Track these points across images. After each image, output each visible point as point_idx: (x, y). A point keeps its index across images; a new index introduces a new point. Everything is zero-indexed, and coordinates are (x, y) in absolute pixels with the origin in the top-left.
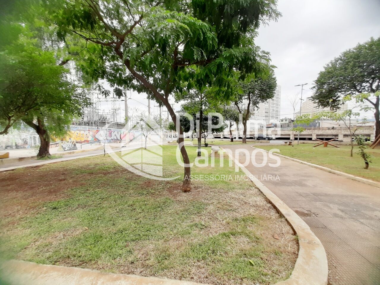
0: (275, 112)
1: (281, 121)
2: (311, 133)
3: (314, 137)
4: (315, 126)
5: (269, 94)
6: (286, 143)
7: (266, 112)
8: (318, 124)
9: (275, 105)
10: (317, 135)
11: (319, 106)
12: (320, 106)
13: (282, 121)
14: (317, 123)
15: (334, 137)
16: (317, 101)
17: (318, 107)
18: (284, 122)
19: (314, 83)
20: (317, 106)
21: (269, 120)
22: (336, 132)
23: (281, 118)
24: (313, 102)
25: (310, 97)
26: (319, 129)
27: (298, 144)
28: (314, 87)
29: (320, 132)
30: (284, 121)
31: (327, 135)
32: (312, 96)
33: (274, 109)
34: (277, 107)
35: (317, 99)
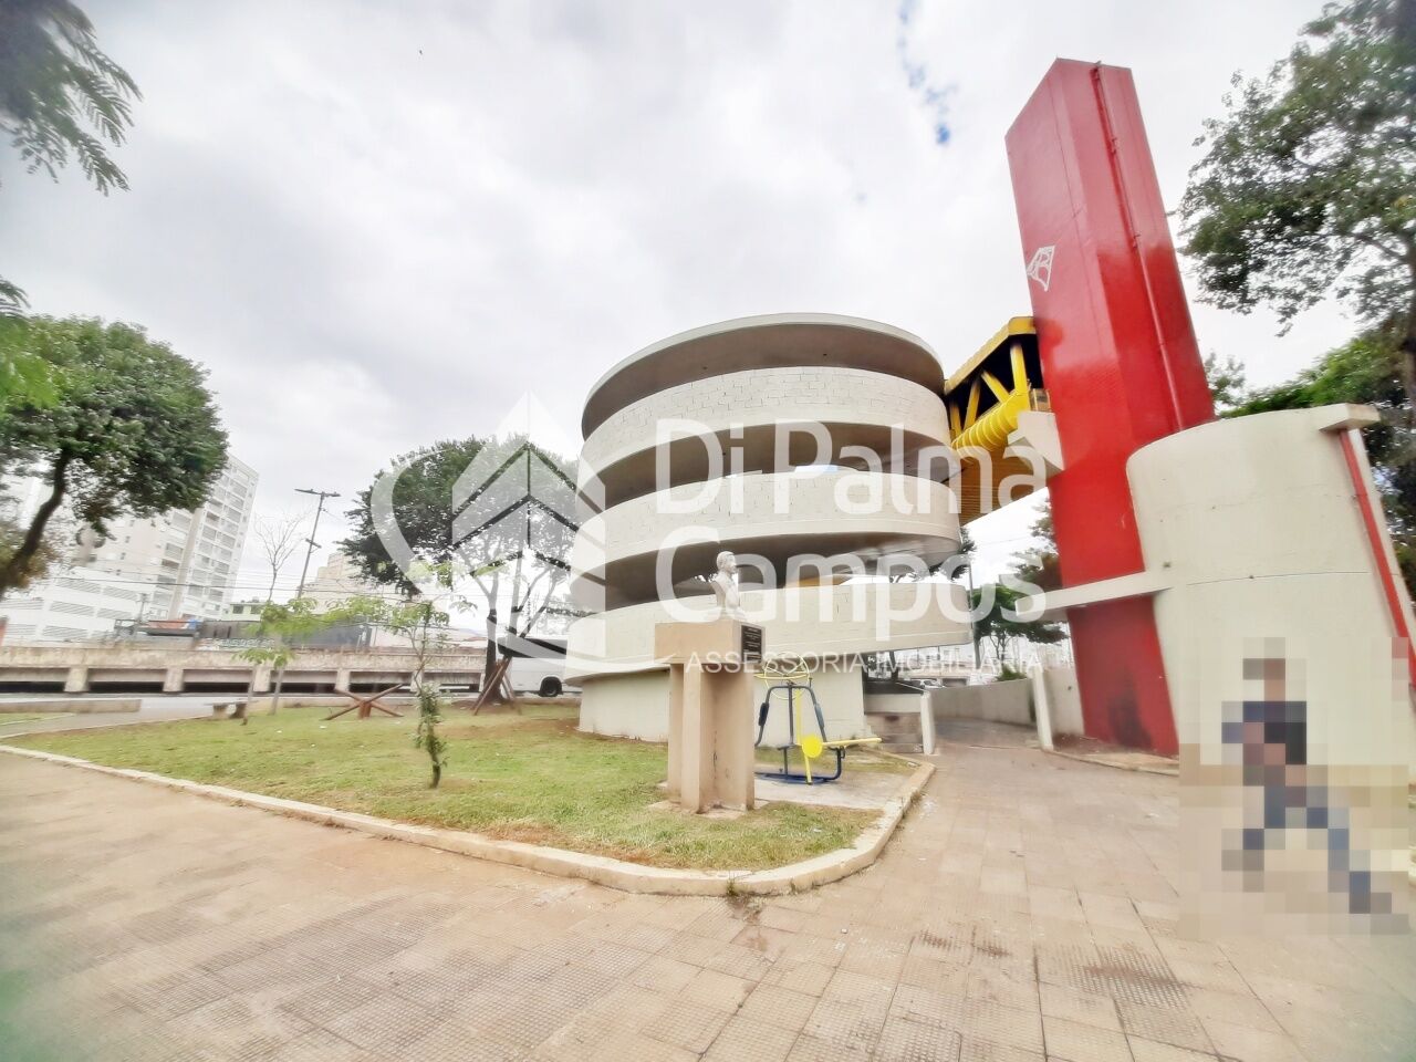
0: (211, 569)
1: (232, 609)
2: (335, 665)
3: (342, 683)
4: (354, 641)
5: (179, 489)
6: (220, 708)
7: (166, 564)
8: (364, 634)
9: (217, 542)
10: (354, 674)
11: (365, 578)
12: (371, 577)
13: (238, 609)
14: (363, 630)
15: (399, 681)
16: (362, 558)
17: (362, 580)
18: (246, 615)
19: (360, 498)
20: (359, 576)
21: (177, 599)
22: (406, 665)
23: (237, 600)
24: (350, 558)
25: (342, 540)
26: (367, 651)
27: (273, 713)
28: (358, 512)
29: (363, 664)
30: (247, 611)
31: (383, 675)
32: (346, 540)
33: (213, 556)
34: (224, 552)
35: (363, 552)
